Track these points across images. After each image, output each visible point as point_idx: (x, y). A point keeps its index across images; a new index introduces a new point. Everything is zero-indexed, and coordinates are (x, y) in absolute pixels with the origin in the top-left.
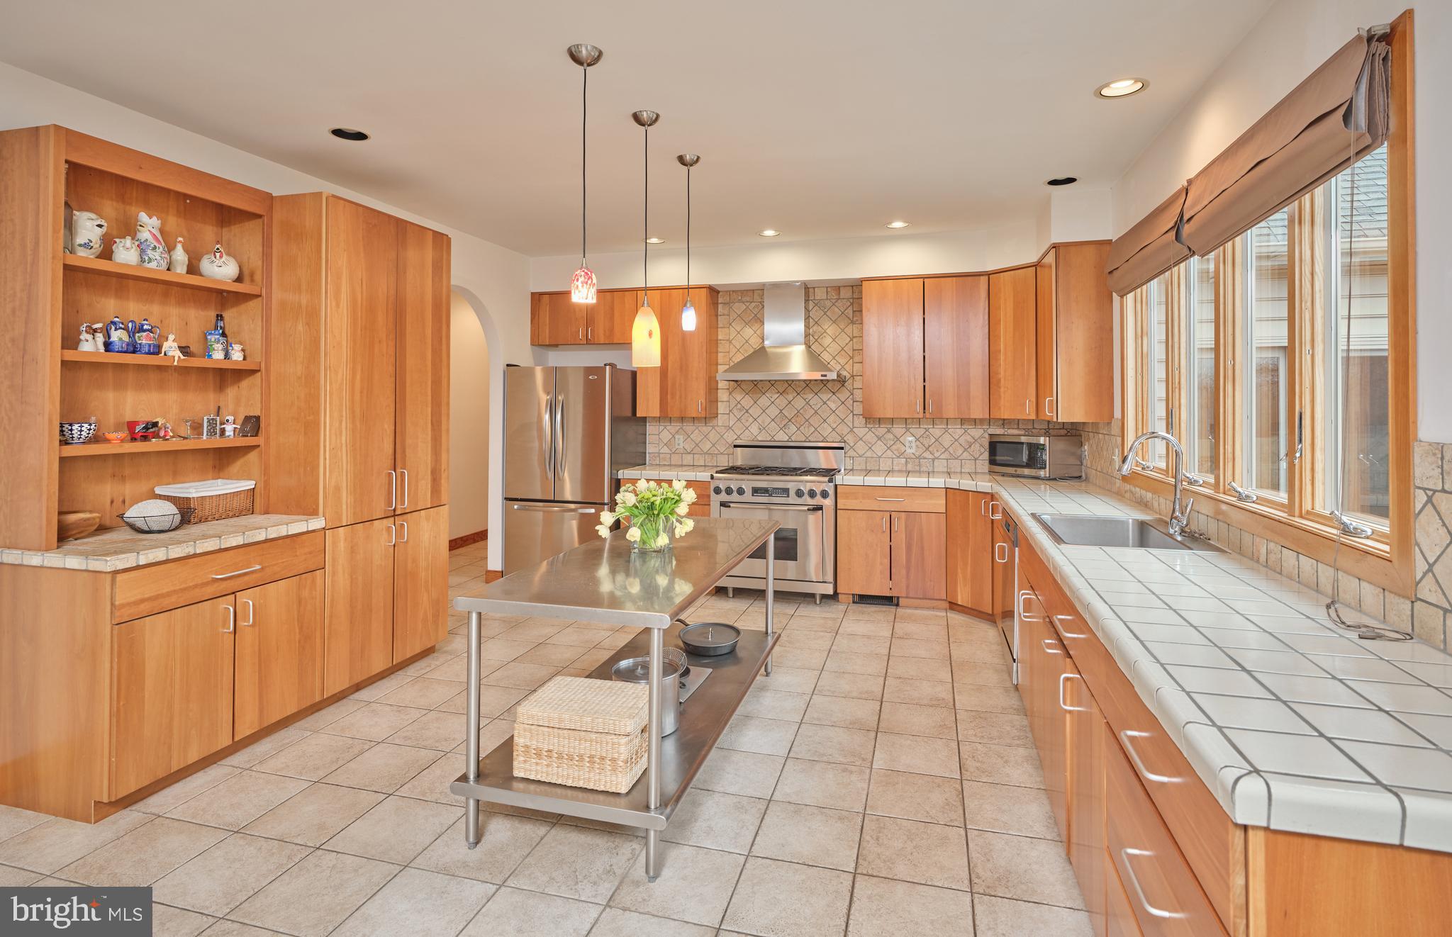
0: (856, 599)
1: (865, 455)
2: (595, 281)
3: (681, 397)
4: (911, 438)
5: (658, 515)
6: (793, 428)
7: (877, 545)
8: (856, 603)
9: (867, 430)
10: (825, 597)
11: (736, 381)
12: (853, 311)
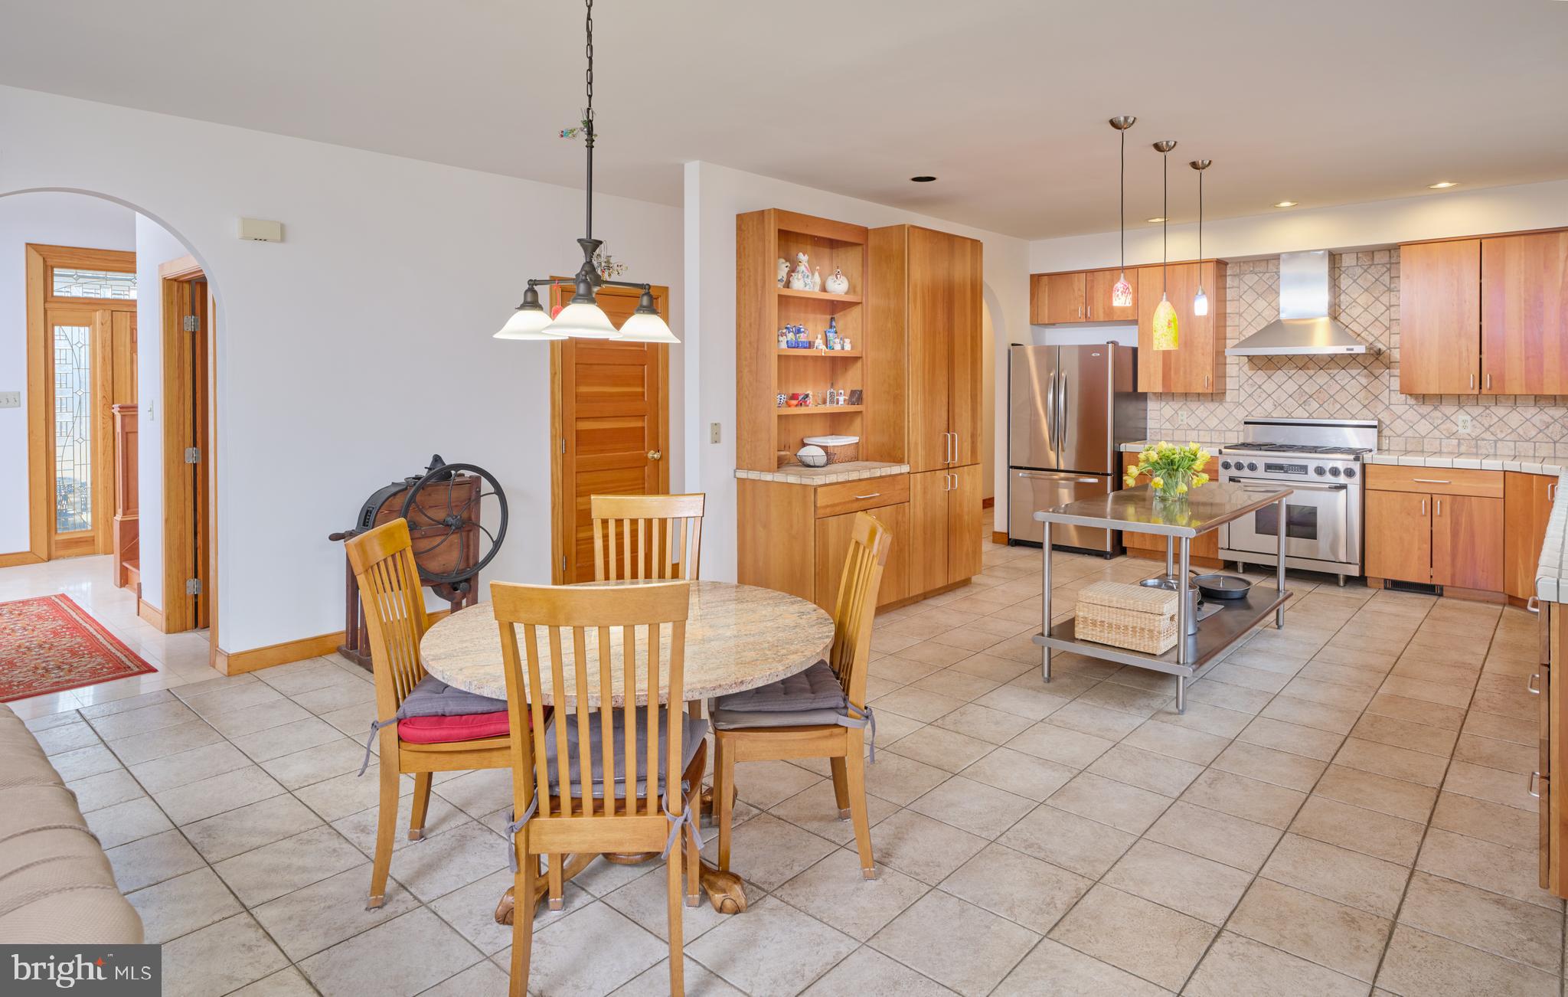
0: (1389, 585)
1: (1405, 435)
2: (1131, 290)
3: (1185, 372)
4: (1468, 418)
5: (1177, 470)
6: (1315, 405)
7: (1414, 529)
8: (1389, 589)
9: (1407, 407)
10: (1350, 580)
11: (1248, 356)
12: (1391, 278)
